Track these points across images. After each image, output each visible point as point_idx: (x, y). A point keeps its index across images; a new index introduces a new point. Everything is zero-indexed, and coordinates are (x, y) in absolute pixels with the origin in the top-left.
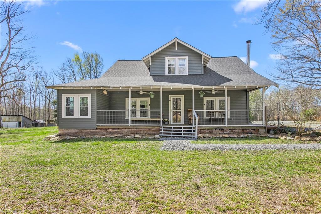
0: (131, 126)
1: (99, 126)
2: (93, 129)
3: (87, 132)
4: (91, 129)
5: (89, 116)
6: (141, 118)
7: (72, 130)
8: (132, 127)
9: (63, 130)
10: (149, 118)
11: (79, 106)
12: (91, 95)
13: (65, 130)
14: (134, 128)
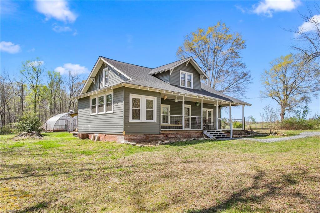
0: (185, 130)
1: (163, 131)
2: (157, 134)
3: (152, 138)
4: (155, 134)
5: (155, 120)
6: (164, 124)
7: (139, 135)
8: (186, 132)
9: (129, 135)
10: (169, 124)
11: (146, 109)
12: (157, 99)
13: (131, 136)
14: (187, 133)
